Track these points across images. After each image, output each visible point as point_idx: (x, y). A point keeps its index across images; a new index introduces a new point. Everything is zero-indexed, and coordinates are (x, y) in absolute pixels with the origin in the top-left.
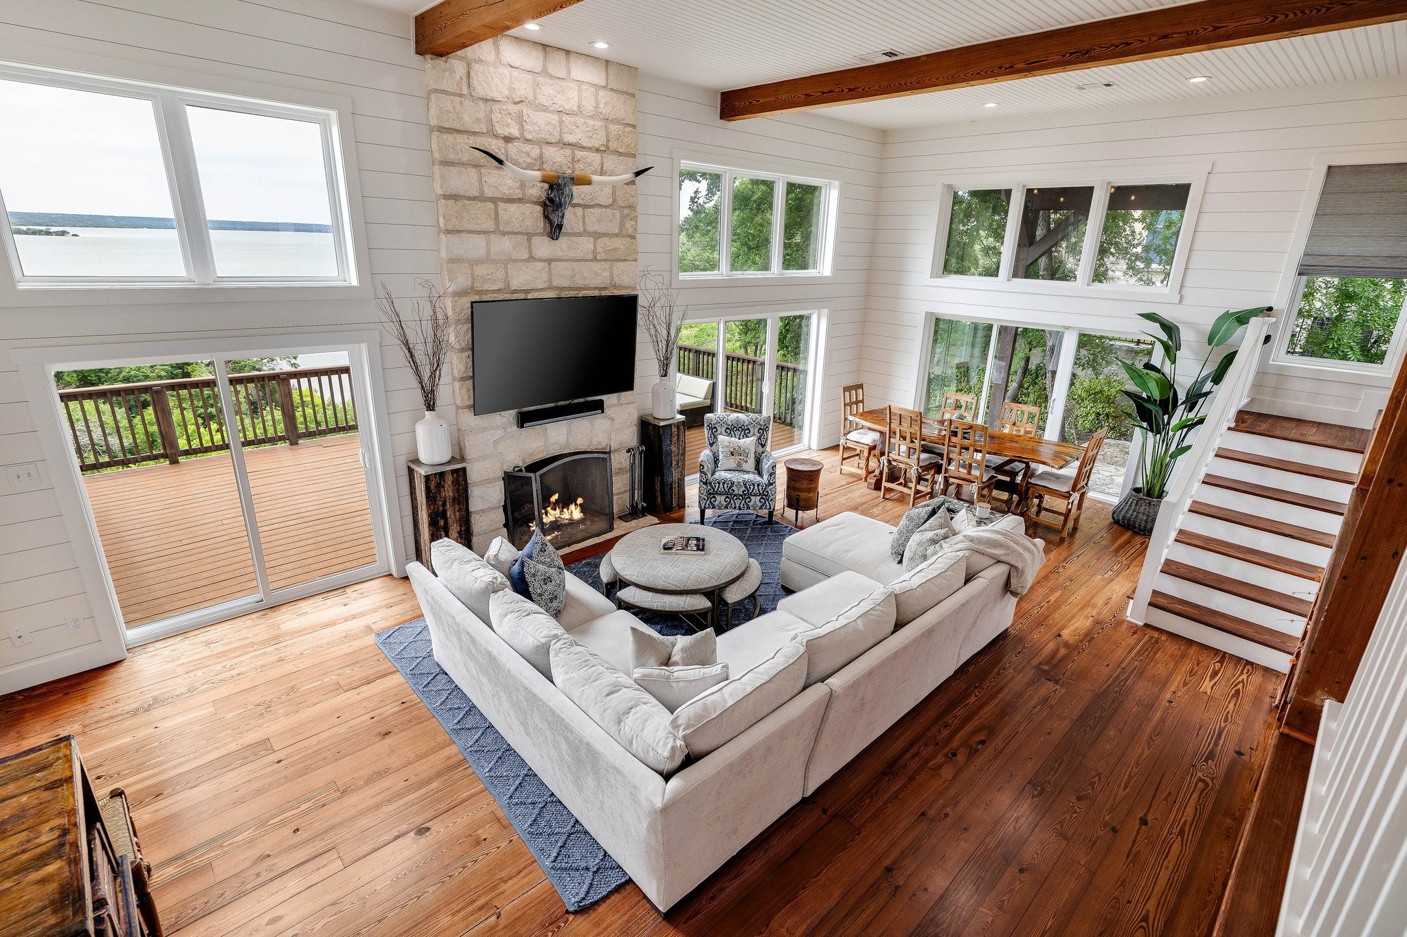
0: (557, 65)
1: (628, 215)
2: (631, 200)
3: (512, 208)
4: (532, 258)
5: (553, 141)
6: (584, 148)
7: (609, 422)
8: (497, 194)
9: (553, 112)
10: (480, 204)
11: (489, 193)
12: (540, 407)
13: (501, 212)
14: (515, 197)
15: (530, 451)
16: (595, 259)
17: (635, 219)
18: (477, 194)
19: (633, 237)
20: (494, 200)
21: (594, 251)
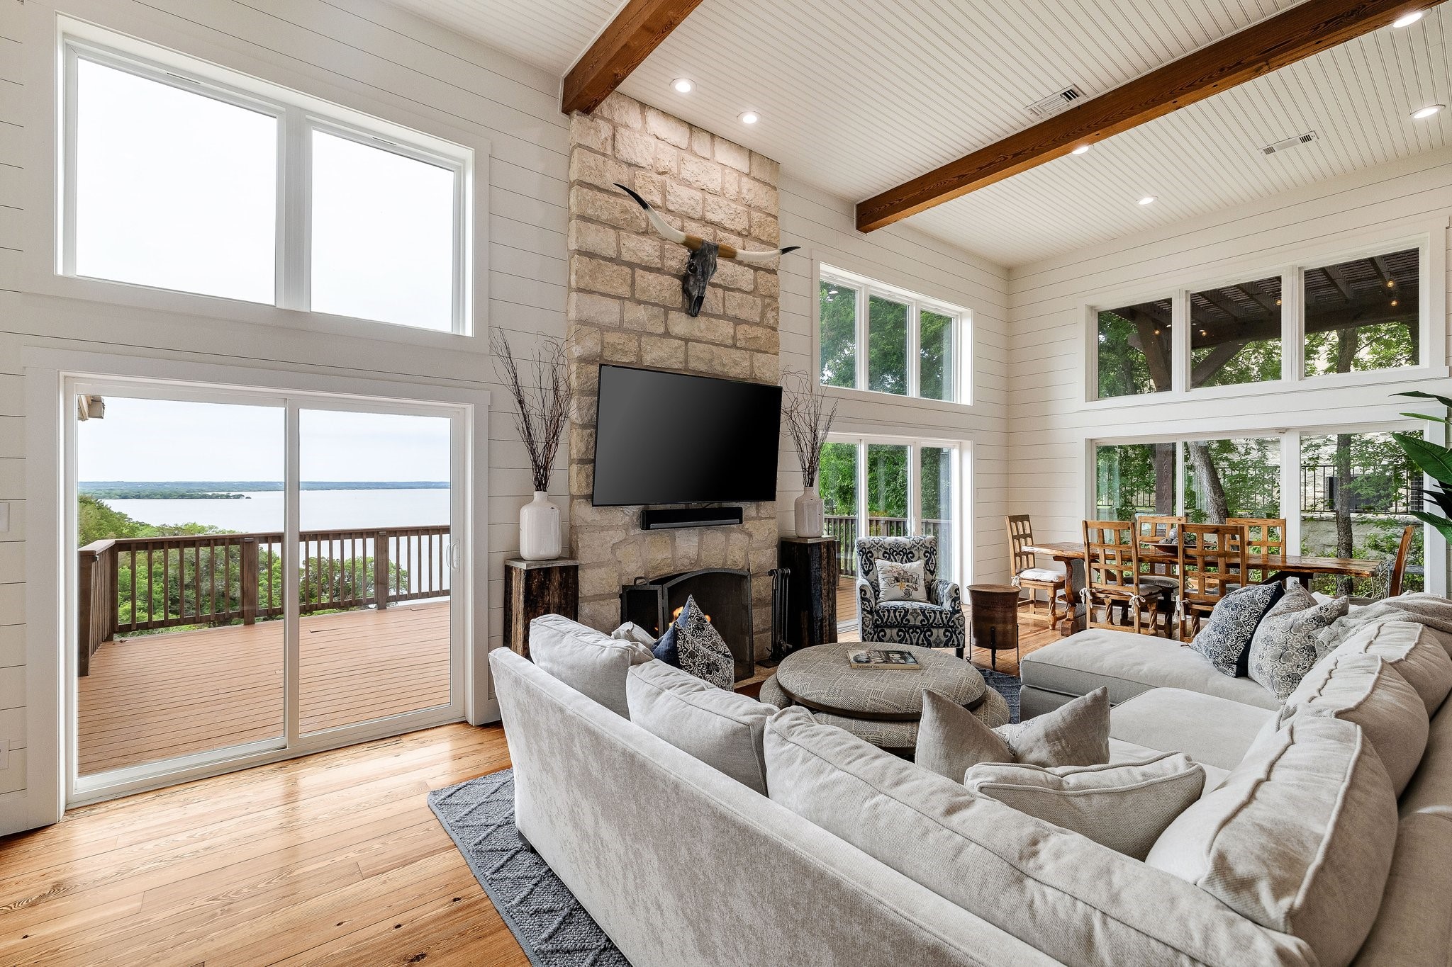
0: (702, 145)
1: (769, 305)
2: (773, 290)
3: (651, 276)
4: (667, 334)
5: (696, 216)
6: (726, 229)
7: (747, 538)
8: (634, 259)
9: (696, 189)
10: (616, 267)
11: (626, 256)
12: (668, 507)
13: (638, 279)
14: (654, 265)
15: (654, 564)
16: (734, 346)
17: (777, 309)
18: (614, 256)
19: (774, 329)
20: (632, 265)
21: (734, 337)
